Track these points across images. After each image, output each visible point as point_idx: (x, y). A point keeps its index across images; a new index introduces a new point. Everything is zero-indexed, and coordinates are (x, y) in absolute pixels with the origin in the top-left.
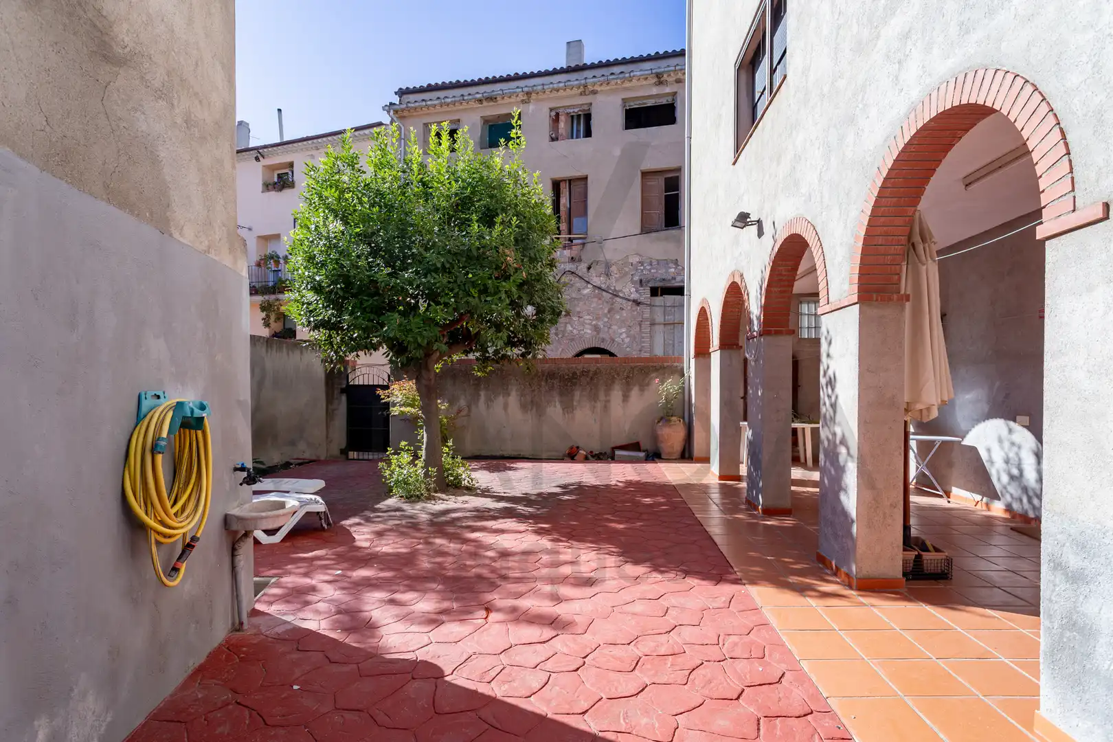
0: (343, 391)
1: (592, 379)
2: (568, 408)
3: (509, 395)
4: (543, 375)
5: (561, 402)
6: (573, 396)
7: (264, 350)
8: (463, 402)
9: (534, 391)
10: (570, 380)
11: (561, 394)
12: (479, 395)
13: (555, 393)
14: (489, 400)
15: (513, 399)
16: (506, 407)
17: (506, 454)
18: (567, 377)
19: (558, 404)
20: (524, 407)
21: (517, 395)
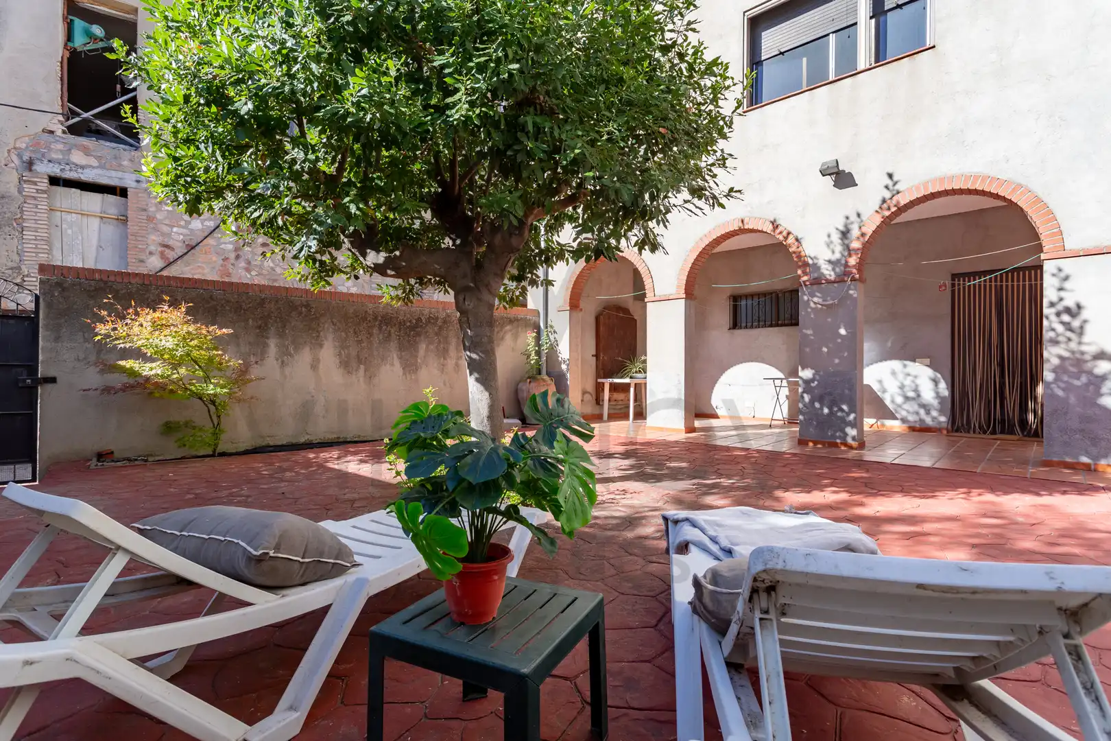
1: (440, 328)
2: (410, 367)
3: (321, 346)
4: (376, 318)
5: (400, 358)
6: (416, 350)
9: (360, 342)
10: (413, 328)
11: (401, 348)
12: (266, 345)
13: (393, 345)
14: (285, 356)
15: (328, 353)
16: (314, 366)
17: (315, 438)
18: (408, 324)
19: (397, 363)
20: (345, 364)
21: (335, 347)
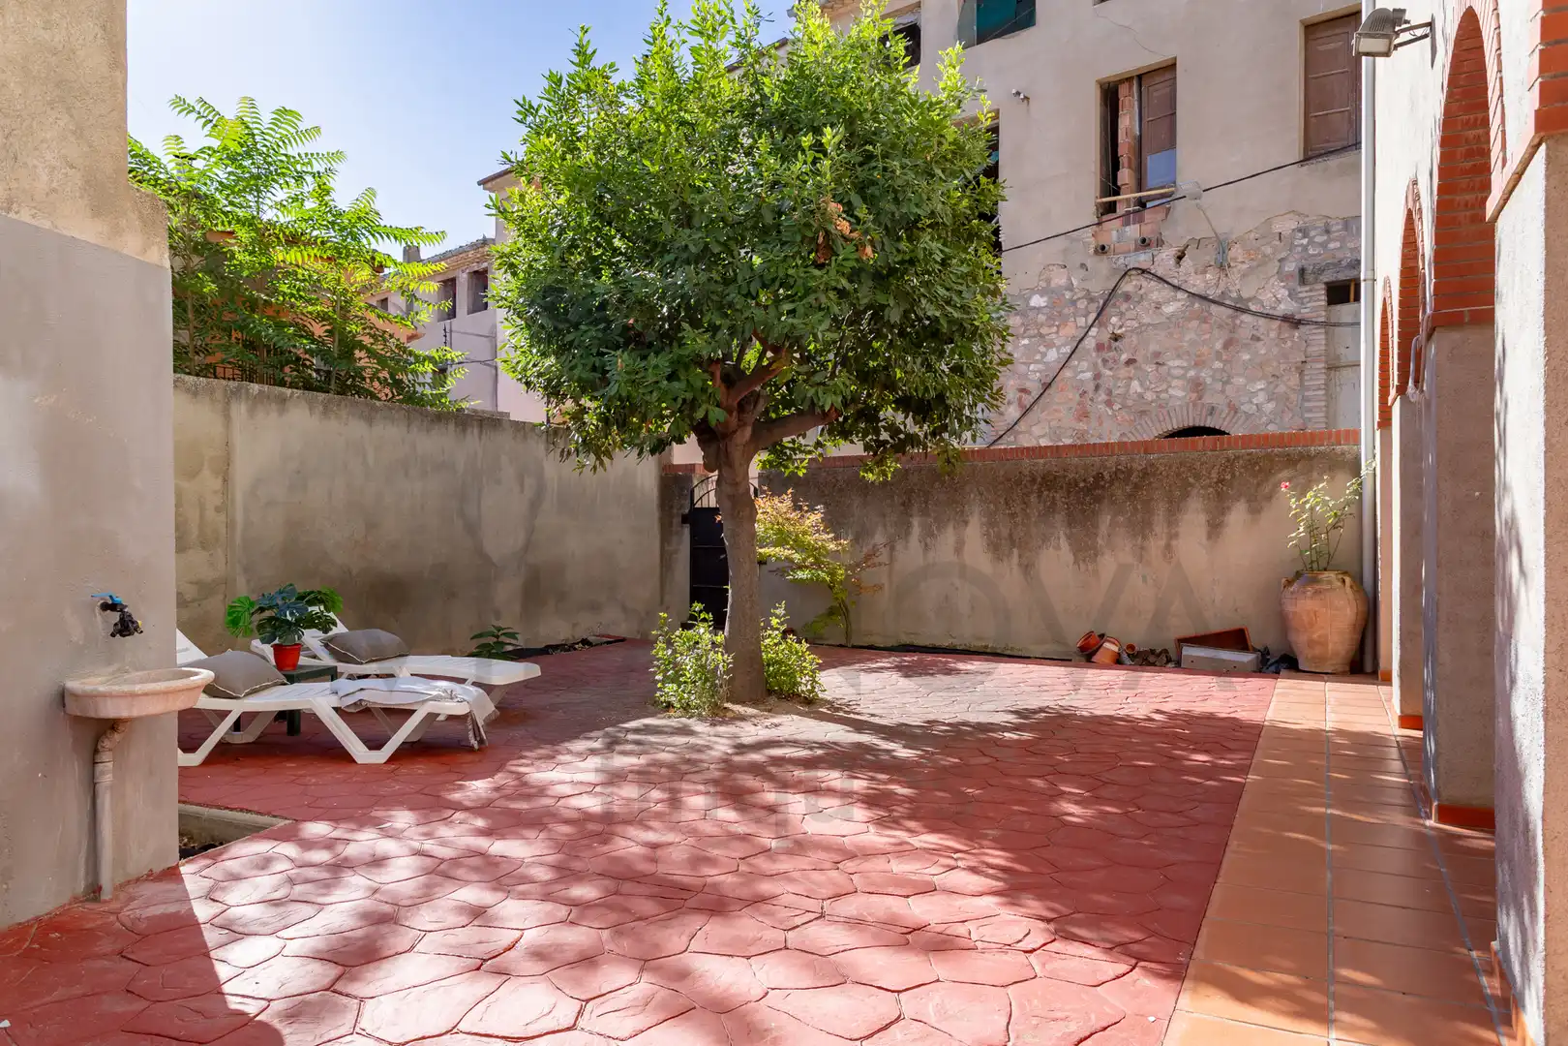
0: (685, 519)
1: (1136, 487)
2: (1085, 551)
3: (966, 523)
4: (1033, 480)
5: (1069, 538)
6: (1096, 526)
7: (542, 447)
8: (879, 538)
9: (1013, 515)
10: (1088, 490)
11: (1071, 522)
12: (909, 525)
13: (1059, 518)
14: (928, 534)
15: (974, 532)
16: (959, 549)
17: (958, 643)
18: (1082, 485)
19: (1064, 543)
20: (995, 548)
21: (982, 524)
